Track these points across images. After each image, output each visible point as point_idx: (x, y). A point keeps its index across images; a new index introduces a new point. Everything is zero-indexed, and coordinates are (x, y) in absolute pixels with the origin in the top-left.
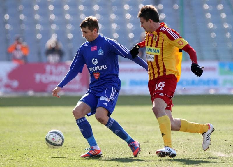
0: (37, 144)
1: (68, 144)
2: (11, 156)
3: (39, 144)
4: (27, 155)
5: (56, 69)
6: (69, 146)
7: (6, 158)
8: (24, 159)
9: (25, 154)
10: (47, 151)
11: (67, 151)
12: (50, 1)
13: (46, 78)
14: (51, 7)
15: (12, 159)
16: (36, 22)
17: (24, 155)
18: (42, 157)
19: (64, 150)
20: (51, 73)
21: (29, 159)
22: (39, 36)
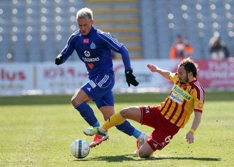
0: (200, 137)
1: (229, 137)
2: (175, 149)
3: (202, 138)
4: (190, 148)
5: (219, 66)
6: (230, 139)
7: (170, 152)
8: (187, 152)
9: (188, 147)
10: (210, 144)
11: (228, 144)
12: (212, 1)
13: (209, 75)
14: (213, 7)
15: (176, 152)
16: (199, 21)
17: (188, 149)
18: (205, 150)
19: (225, 143)
20: (214, 70)
21: (192, 152)
22: (202, 34)
